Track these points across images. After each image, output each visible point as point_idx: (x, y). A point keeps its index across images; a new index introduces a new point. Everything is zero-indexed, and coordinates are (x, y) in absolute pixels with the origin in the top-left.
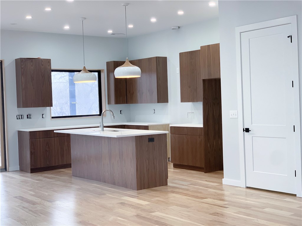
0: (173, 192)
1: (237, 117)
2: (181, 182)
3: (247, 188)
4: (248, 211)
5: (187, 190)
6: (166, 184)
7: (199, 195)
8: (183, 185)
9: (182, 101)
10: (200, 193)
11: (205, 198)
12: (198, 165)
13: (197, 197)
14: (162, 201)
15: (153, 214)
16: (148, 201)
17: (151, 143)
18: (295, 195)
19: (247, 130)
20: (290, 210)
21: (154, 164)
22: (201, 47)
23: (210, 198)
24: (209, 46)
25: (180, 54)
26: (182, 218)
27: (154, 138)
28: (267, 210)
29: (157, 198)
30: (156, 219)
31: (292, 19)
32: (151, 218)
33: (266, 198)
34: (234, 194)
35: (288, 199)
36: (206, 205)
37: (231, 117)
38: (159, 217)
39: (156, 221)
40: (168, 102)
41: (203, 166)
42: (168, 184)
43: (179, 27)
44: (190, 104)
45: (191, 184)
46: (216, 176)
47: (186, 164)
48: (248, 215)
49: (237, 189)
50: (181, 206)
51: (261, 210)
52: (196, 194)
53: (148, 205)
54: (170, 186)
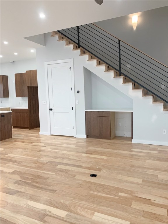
0: (15, 141)
1: (46, 104)
2: (19, 136)
3: (51, 135)
4: (55, 147)
5: (23, 139)
6: (12, 137)
7: (30, 141)
8: (20, 137)
9: (16, 97)
10: (30, 140)
11: (34, 143)
12: (26, 126)
13: (29, 143)
14: (11, 147)
15: (7, 155)
16: (3, 148)
17: (2, 117)
18: (73, 137)
19: (51, 110)
20: (74, 144)
21: (5, 128)
22: (26, 71)
23: (36, 142)
24: (30, 71)
25: (15, 74)
26: (24, 156)
27: (4, 115)
28: (64, 145)
29: (8, 146)
30: (9, 159)
31: (71, 60)
32: (7, 158)
33: (61, 139)
34: (46, 139)
35: (71, 139)
36: (35, 147)
37: (43, 104)
38: (11, 157)
39: (10, 160)
40: (9, 97)
41: (29, 126)
42: (13, 137)
43: (14, 62)
44: (20, 98)
45: (24, 136)
46: (35, 131)
47: (20, 126)
48: (57, 149)
49: (47, 136)
50: (22, 149)
51: (61, 146)
52: (28, 141)
53: (3, 150)
54: (13, 138)
